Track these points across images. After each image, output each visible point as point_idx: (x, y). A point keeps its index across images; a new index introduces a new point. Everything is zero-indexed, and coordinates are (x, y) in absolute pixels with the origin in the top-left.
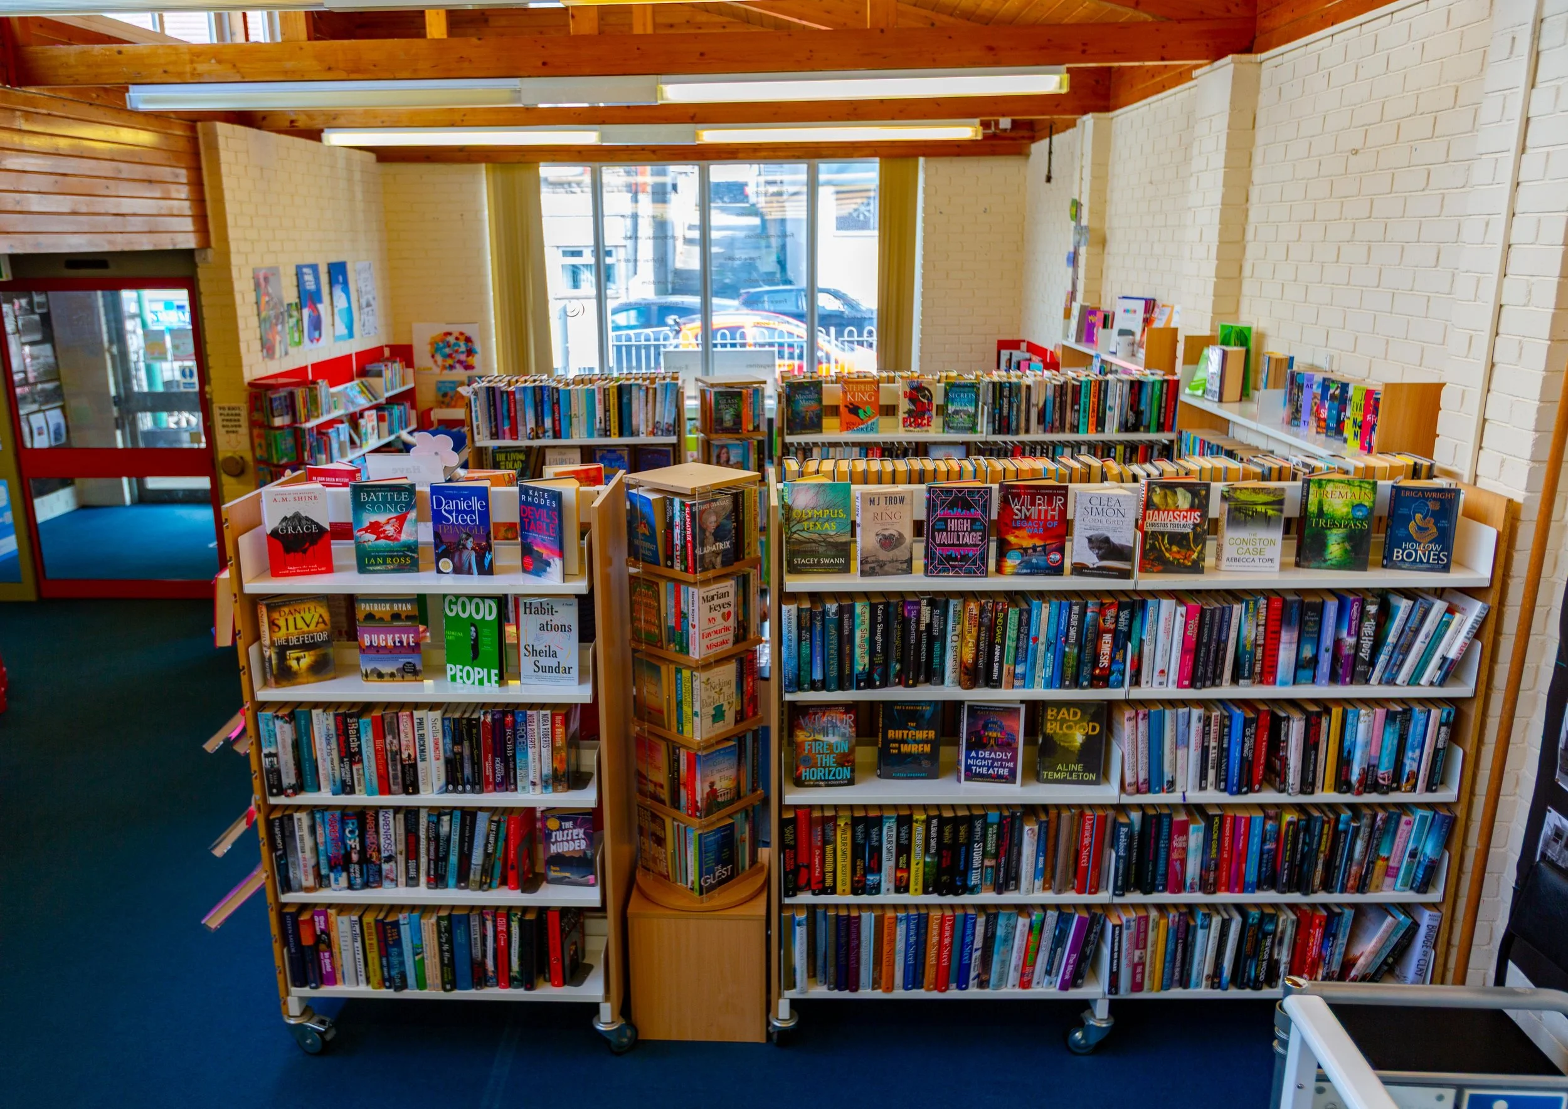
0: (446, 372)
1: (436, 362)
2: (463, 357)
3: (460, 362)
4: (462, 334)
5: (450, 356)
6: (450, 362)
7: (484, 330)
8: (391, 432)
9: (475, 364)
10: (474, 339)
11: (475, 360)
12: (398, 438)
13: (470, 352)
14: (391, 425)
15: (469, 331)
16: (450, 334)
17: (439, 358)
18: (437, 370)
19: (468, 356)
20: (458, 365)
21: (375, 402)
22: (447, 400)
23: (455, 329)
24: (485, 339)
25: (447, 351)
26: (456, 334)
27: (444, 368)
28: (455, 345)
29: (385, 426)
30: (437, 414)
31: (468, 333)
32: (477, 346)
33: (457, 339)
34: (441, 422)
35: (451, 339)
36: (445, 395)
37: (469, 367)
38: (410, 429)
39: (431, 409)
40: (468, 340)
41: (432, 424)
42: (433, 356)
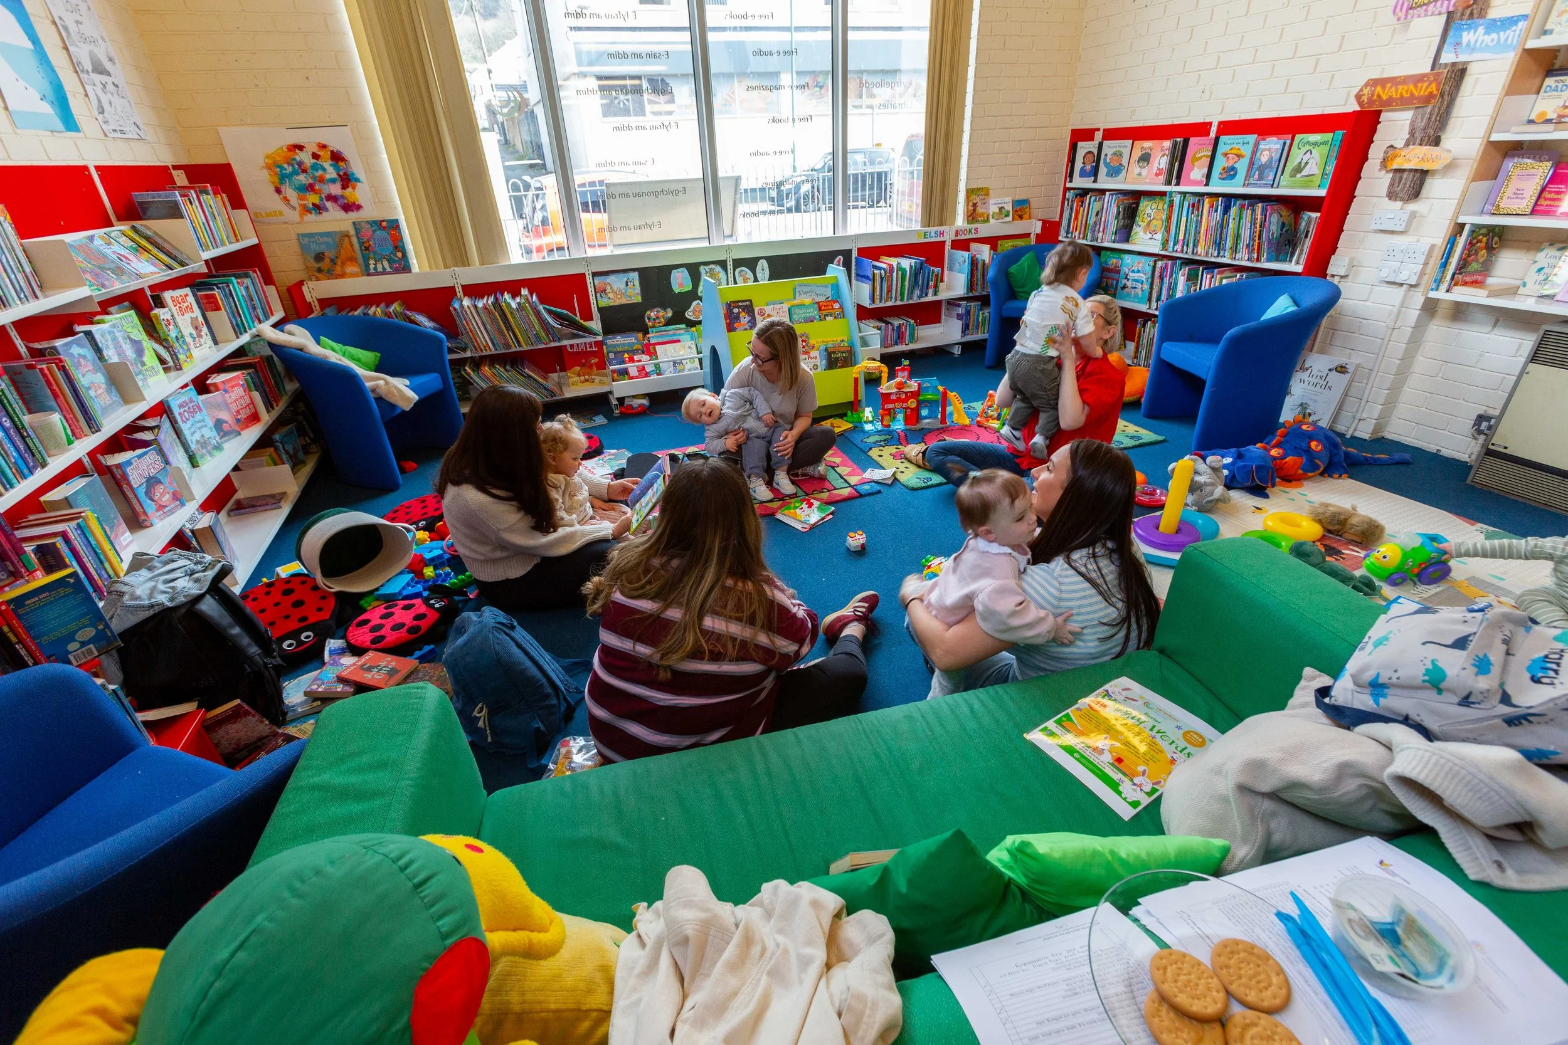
0: (311, 217)
1: (286, 199)
2: (336, 189)
3: (330, 198)
4: (323, 147)
5: (310, 188)
6: (313, 198)
7: (363, 138)
8: (239, 330)
9: (360, 201)
10: (346, 154)
11: (360, 193)
12: (258, 337)
13: (347, 180)
14: (235, 313)
15: (336, 140)
16: (300, 148)
17: (290, 193)
18: (294, 216)
19: (344, 187)
20: (329, 204)
21: (179, 271)
22: (325, 264)
23: (310, 139)
24: (369, 157)
25: (303, 179)
26: (312, 148)
27: (306, 210)
28: (315, 167)
29: (221, 319)
30: (316, 290)
31: (335, 145)
32: (357, 168)
33: (315, 156)
34: (324, 303)
35: (305, 157)
36: (319, 257)
37: (350, 207)
38: (274, 319)
39: (301, 283)
40: (337, 157)
41: (309, 309)
42: (278, 191)
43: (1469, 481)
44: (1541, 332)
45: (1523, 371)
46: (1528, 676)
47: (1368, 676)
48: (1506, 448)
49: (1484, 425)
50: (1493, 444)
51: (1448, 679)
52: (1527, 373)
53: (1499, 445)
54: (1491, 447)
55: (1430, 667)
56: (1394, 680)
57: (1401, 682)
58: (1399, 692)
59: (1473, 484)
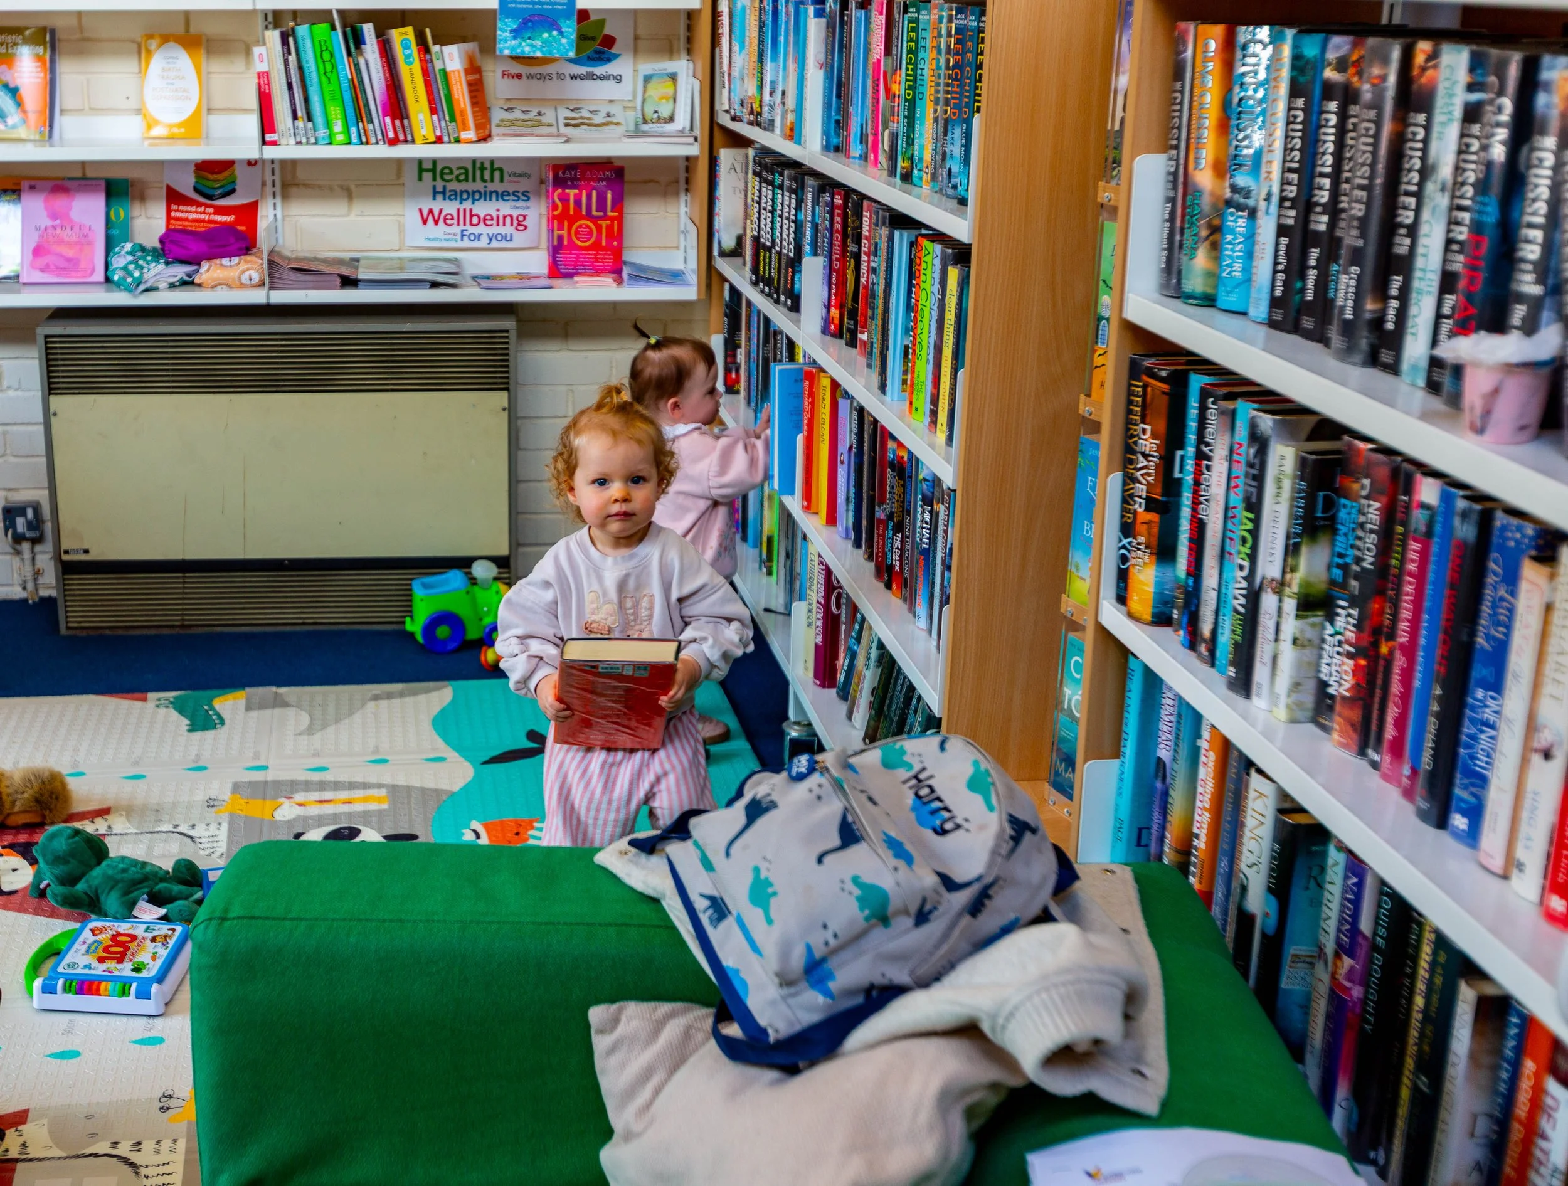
43: (63, 631)
44: (41, 341)
45: (48, 415)
46: (929, 833)
47: (797, 960)
48: (86, 551)
49: (20, 522)
50: (66, 552)
51: (890, 893)
52: (55, 414)
53: (75, 551)
54: (65, 558)
55: (857, 892)
56: (833, 942)
57: (843, 938)
58: (845, 955)
59: (71, 633)
